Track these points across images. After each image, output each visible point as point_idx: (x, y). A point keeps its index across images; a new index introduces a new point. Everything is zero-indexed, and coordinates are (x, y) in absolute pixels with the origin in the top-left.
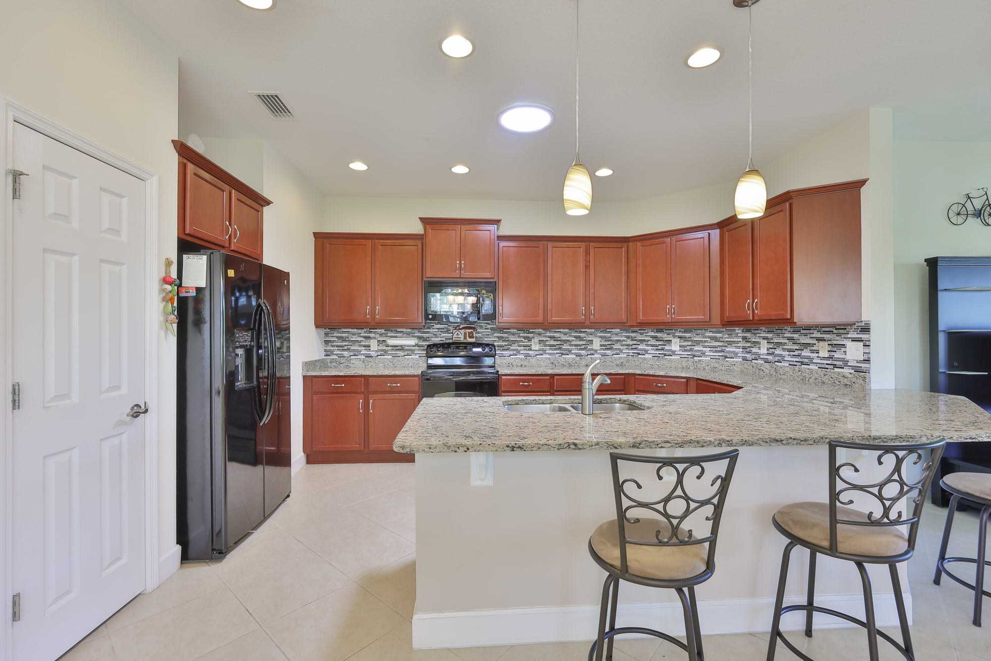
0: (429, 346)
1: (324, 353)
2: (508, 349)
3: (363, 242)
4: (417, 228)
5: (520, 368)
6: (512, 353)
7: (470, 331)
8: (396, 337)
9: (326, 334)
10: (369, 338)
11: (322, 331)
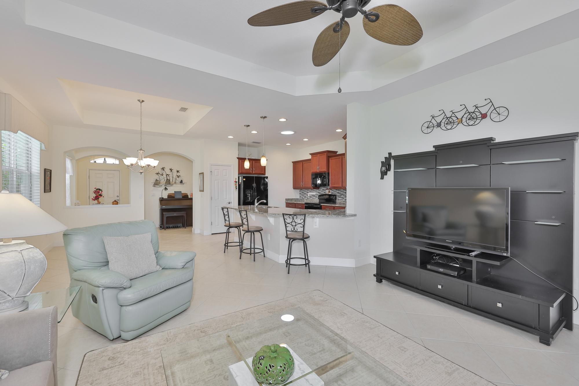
0: (320, 196)
1: (299, 197)
2: (340, 197)
3: (299, 163)
4: (310, 157)
5: (343, 205)
6: (341, 198)
7: (329, 190)
8: (313, 192)
9: (300, 191)
10: (307, 192)
11: (298, 191)
